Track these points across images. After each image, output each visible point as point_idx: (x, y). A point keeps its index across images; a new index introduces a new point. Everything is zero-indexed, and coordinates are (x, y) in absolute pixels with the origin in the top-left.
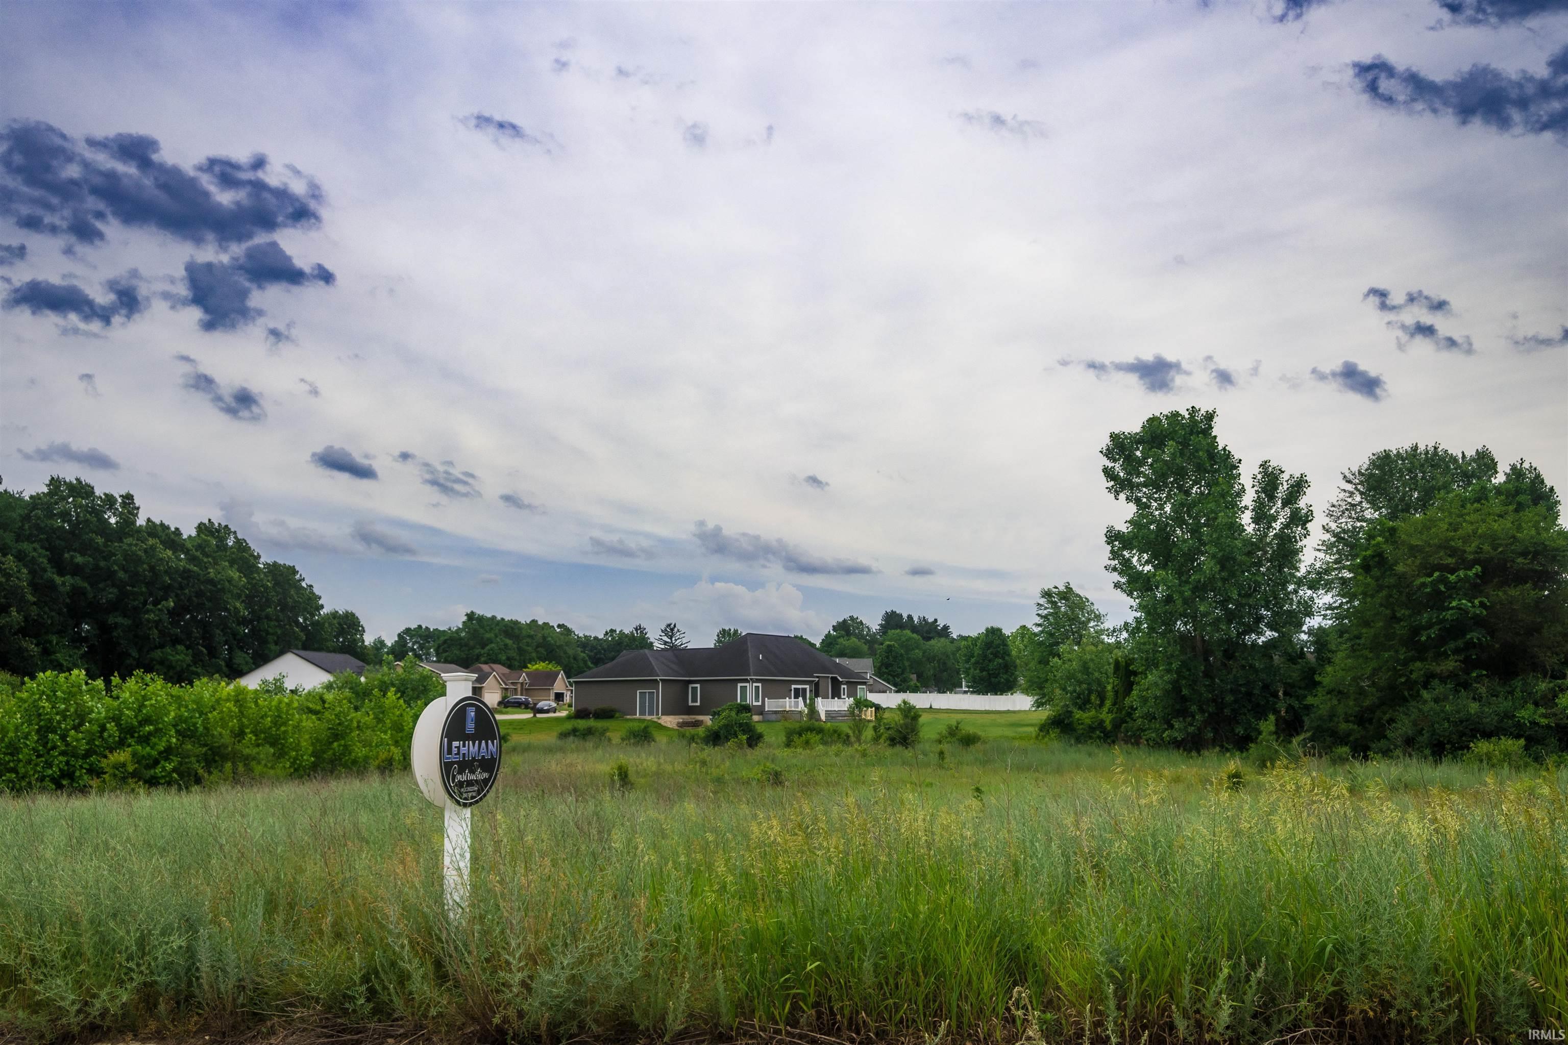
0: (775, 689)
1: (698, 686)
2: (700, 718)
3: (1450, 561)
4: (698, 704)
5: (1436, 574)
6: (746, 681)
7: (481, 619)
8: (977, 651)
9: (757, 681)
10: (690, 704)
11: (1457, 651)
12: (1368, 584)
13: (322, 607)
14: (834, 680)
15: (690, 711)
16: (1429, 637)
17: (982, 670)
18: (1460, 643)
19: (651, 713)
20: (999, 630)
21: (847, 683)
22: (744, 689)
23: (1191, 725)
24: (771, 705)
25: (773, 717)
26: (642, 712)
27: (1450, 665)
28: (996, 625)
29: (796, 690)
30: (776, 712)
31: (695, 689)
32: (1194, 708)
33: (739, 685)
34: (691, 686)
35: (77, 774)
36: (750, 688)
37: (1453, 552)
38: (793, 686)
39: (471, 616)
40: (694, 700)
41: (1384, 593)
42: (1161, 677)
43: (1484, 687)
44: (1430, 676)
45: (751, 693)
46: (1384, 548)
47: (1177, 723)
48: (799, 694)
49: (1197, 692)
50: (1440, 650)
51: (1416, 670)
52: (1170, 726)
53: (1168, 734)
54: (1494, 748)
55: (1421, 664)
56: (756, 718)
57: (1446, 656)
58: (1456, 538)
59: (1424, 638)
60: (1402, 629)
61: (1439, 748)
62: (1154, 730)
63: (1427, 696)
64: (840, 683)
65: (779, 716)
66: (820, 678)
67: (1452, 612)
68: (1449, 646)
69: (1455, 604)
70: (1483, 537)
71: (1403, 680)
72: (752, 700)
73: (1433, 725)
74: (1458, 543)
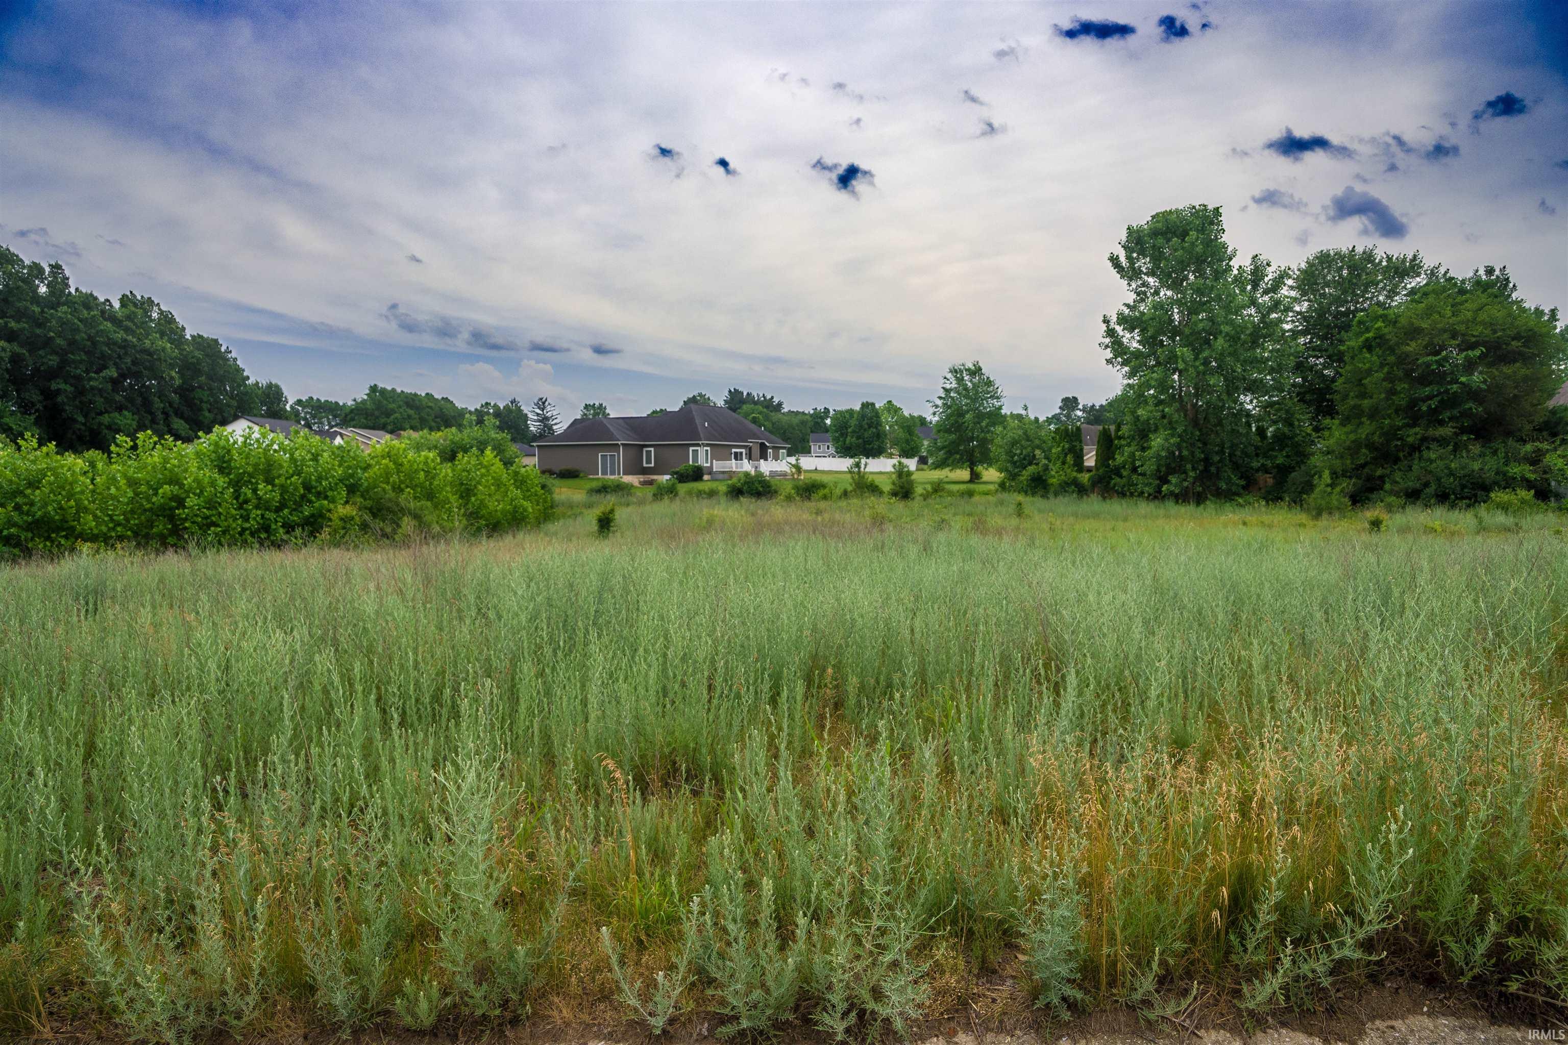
0: (720, 452)
1: (652, 449)
2: (655, 477)
3: (1454, 343)
4: (652, 465)
5: (1445, 354)
6: (698, 445)
7: (383, 391)
8: (853, 422)
9: (707, 445)
10: (644, 465)
12: (1375, 363)
13: (248, 378)
15: (644, 471)
17: (858, 438)
19: (613, 473)
20: (873, 405)
21: (773, 448)
22: (695, 453)
23: (1185, 480)
24: (718, 466)
25: (721, 476)
26: (604, 472)
27: (1447, 431)
28: (870, 401)
29: (736, 453)
30: (723, 472)
31: (649, 453)
32: (1189, 466)
33: (691, 449)
34: (645, 450)
35: (273, 526)
36: (702, 451)
37: (1454, 335)
38: (734, 450)
39: (374, 389)
40: (649, 461)
42: (1166, 440)
43: (1476, 449)
44: (1424, 439)
45: (701, 456)
46: (1386, 330)
47: (1173, 479)
48: (738, 457)
49: (1192, 453)
50: (1434, 418)
51: (1413, 435)
52: (1167, 482)
53: (1164, 488)
54: (1513, 497)
55: (1417, 429)
56: (706, 477)
57: (1441, 423)
58: (1459, 323)
59: (1424, 408)
60: (1401, 400)
61: (1443, 498)
62: (1146, 485)
63: (1433, 456)
64: (768, 447)
65: (726, 476)
66: (751, 443)
67: (1455, 386)
68: (1446, 415)
69: (1463, 379)
70: (1483, 323)
71: (1399, 443)
72: (703, 462)
73: (1439, 479)
74: (1462, 328)
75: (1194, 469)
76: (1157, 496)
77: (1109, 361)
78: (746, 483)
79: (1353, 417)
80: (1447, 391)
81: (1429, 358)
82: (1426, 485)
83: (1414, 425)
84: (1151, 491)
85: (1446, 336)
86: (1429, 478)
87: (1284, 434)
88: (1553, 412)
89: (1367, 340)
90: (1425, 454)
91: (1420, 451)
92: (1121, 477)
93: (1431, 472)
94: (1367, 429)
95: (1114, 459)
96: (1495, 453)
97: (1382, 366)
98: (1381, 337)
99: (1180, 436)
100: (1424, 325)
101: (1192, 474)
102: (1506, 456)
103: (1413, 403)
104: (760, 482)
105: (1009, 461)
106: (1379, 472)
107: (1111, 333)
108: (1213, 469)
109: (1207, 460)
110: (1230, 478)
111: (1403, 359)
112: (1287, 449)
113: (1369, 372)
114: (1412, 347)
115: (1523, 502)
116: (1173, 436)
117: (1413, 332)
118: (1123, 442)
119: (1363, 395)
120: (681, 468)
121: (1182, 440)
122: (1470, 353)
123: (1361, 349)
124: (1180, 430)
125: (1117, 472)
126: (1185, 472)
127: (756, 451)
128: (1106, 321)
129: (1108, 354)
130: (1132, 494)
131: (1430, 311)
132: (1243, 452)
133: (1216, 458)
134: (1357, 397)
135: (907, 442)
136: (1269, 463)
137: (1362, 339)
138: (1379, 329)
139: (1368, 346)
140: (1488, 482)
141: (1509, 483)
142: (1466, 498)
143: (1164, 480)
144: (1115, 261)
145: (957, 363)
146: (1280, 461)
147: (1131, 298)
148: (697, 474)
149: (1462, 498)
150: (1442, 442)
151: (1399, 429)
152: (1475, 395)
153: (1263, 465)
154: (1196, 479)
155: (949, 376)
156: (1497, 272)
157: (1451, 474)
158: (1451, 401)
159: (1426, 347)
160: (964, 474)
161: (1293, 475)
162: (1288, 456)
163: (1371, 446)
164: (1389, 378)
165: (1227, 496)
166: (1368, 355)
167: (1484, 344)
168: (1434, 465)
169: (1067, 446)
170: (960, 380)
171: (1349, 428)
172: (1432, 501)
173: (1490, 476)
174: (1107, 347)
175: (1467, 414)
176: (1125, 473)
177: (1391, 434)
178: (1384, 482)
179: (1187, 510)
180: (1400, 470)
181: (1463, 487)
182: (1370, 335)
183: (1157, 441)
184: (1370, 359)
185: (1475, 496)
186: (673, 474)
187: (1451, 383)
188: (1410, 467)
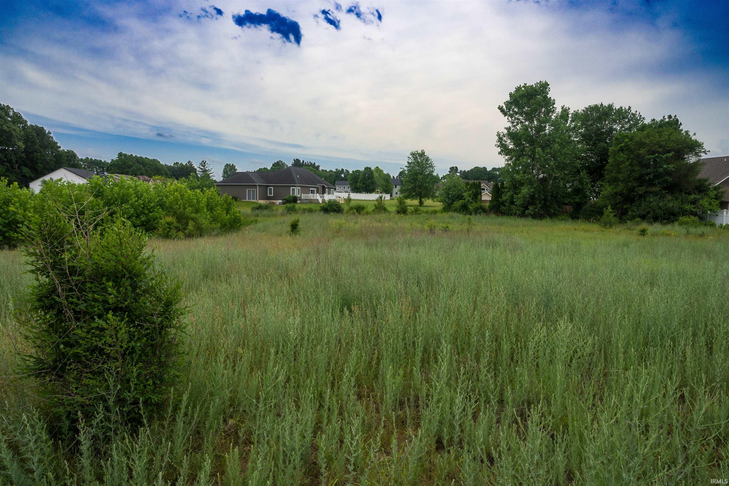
0: (305, 190)
1: (272, 188)
2: (273, 201)
3: (660, 150)
4: (272, 195)
5: (657, 155)
6: (295, 186)
7: (125, 155)
8: (361, 176)
9: (299, 186)
10: (269, 195)
11: (659, 183)
12: (625, 158)
14: (323, 187)
15: (269, 198)
16: (650, 178)
17: (363, 184)
18: (660, 180)
19: (253, 199)
20: (370, 168)
21: (328, 188)
22: (293, 190)
23: (536, 208)
24: (304, 196)
25: (305, 201)
26: (249, 198)
27: (656, 189)
28: (369, 166)
29: (312, 190)
30: (307, 199)
31: (270, 189)
32: (538, 202)
33: (291, 188)
34: (269, 188)
36: (296, 189)
37: (660, 147)
40: (271, 193)
41: (630, 161)
43: (669, 197)
44: (646, 192)
45: (296, 191)
46: (629, 143)
47: (531, 208)
48: (313, 192)
49: (539, 196)
50: (651, 183)
51: (641, 190)
52: (528, 209)
53: (527, 212)
54: (689, 219)
55: (643, 188)
56: (298, 202)
57: (655, 185)
58: (662, 141)
59: (647, 178)
60: (636, 175)
61: (655, 219)
62: (517, 210)
63: (652, 200)
64: (326, 188)
65: (308, 201)
66: (319, 186)
67: (661, 169)
68: (656, 182)
69: (665, 166)
70: (673, 141)
71: (635, 193)
72: (296, 194)
73: (654, 210)
74: (664, 143)
75: (540, 203)
76: (523, 215)
77: (500, 153)
78: (329, 206)
79: (614, 181)
80: (657, 171)
81: (650, 156)
82: (649, 213)
83: (641, 186)
84: (520, 213)
85: (657, 146)
86: (649, 209)
87: (579, 188)
88: (699, 181)
89: (621, 147)
90: (647, 199)
91: (645, 198)
92: (505, 206)
93: (650, 207)
94: (621, 187)
95: (502, 198)
96: (677, 199)
97: (628, 159)
98: (627, 146)
99: (535, 188)
100: (647, 142)
101: (539, 205)
102: (682, 201)
103: (641, 177)
104: (336, 205)
105: (446, 197)
106: (625, 207)
107: (500, 140)
108: (548, 203)
109: (545, 200)
110: (555, 208)
111: (638, 156)
112: (580, 195)
113: (623, 162)
114: (642, 151)
115: (693, 221)
116: (531, 188)
117: (641, 144)
118: (506, 190)
119: (618, 172)
120: (287, 197)
121: (536, 190)
122: (668, 154)
123: (619, 151)
124: (535, 185)
125: (503, 204)
126: (536, 205)
127: (321, 190)
128: (498, 134)
129: (498, 150)
130: (511, 215)
131: (648, 136)
132: (561, 196)
133: (550, 198)
134: (616, 173)
135: (386, 186)
136: (572, 201)
137: (618, 147)
138: (626, 142)
139: (621, 150)
140: (676, 212)
141: (684, 213)
142: (666, 219)
143: (526, 208)
144: (501, 108)
145: (414, 150)
146: (577, 200)
147: (509, 125)
148: (295, 200)
149: (664, 219)
150: (655, 194)
151: (635, 187)
152: (668, 173)
153: (569, 202)
154: (541, 208)
155: (410, 156)
156: (673, 117)
157: (660, 208)
158: (657, 176)
159: (648, 151)
160: (416, 202)
161: (585, 206)
162: (580, 198)
163: (621, 194)
164: (631, 164)
165: (552, 216)
166: (622, 155)
167: (674, 150)
168: (652, 204)
169: (474, 191)
170: (415, 159)
171: (612, 187)
172: (652, 220)
173: (676, 210)
174: (498, 147)
175: (666, 181)
176: (507, 204)
177: (632, 190)
178: (628, 212)
179: (535, 222)
180: (635, 206)
181: (665, 214)
182: (623, 145)
183: (525, 190)
184: (622, 156)
185: (670, 218)
186: (283, 200)
187: (659, 168)
188: (640, 205)
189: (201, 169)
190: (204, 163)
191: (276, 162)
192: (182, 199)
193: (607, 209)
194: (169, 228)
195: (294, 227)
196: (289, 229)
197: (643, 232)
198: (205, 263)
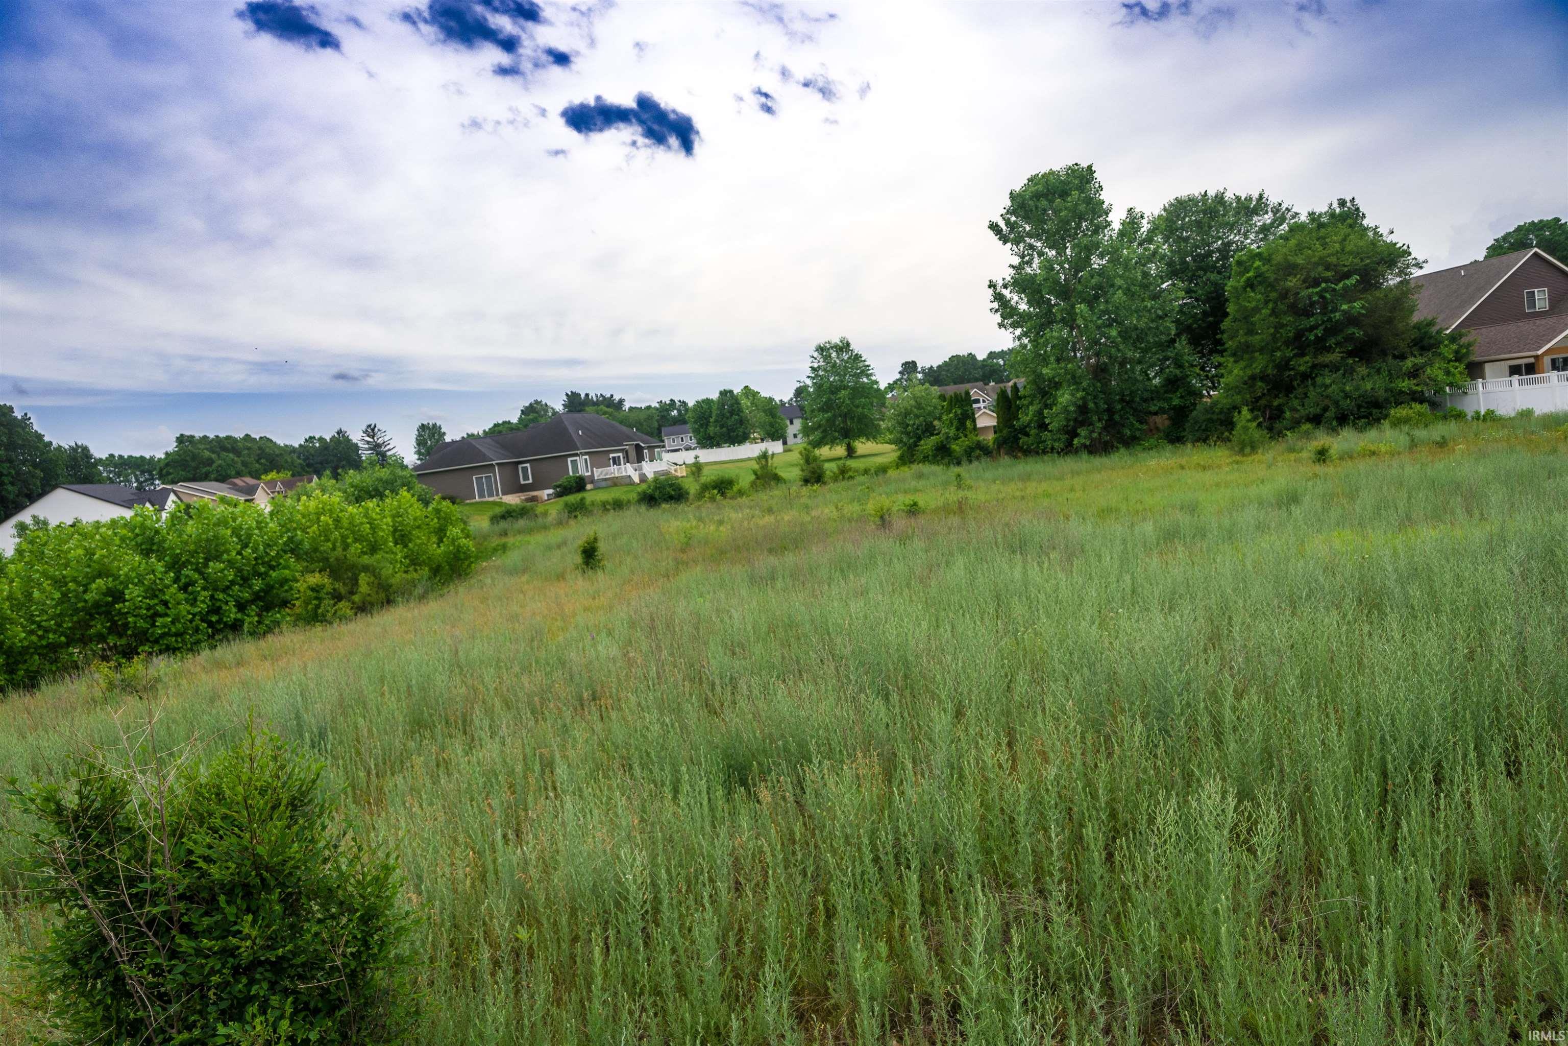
0: (599, 459)
1: (528, 465)
2: (536, 493)
3: (1329, 274)
4: (531, 481)
5: (1323, 285)
6: (577, 455)
8: (715, 412)
9: (586, 454)
10: (522, 482)
11: (1338, 344)
12: (1259, 300)
15: (523, 489)
16: (1316, 336)
17: (722, 426)
18: (1339, 338)
19: (491, 495)
20: (731, 392)
21: (649, 448)
22: (574, 463)
23: (1093, 431)
24: (599, 474)
25: (604, 484)
26: (481, 495)
27: (1334, 357)
28: (727, 388)
29: (614, 458)
30: (606, 480)
31: (525, 469)
32: (1095, 418)
33: (569, 459)
34: (520, 466)
36: (581, 461)
37: (1328, 267)
38: (611, 455)
40: (526, 477)
41: (1271, 305)
42: (1073, 395)
43: (1362, 370)
44: (1314, 366)
45: (580, 465)
46: (1264, 269)
47: (1083, 432)
48: (616, 461)
49: (1095, 403)
50: (1321, 346)
51: (1303, 364)
52: (1077, 435)
53: (1076, 441)
54: (1410, 412)
55: (1307, 358)
56: (589, 487)
57: (1329, 349)
58: (1329, 256)
59: (1312, 338)
60: (1288, 333)
61: (1343, 420)
62: (1055, 440)
63: (1328, 381)
64: (643, 448)
65: (609, 483)
66: (628, 446)
67: (1337, 314)
68: (1332, 341)
69: (1345, 307)
70: (1350, 253)
71: (1292, 373)
72: (583, 471)
73: (1336, 403)
74: (1333, 260)
75: (1100, 420)
76: (1068, 449)
77: (1001, 325)
78: (656, 488)
79: (1244, 352)
80: (1330, 319)
81: (1310, 290)
82: (1326, 409)
83: (1303, 355)
84: (1062, 445)
85: (1320, 268)
86: (1327, 402)
87: (1176, 376)
88: (1417, 327)
89: (1248, 279)
90: (1319, 380)
91: (1313, 379)
92: (1027, 435)
93: (1327, 397)
94: (1260, 363)
95: (1018, 419)
96: (1378, 371)
97: (1266, 303)
98: (1259, 275)
99: (1084, 390)
100: (1300, 260)
101: (1099, 425)
102: (1390, 374)
103: (1299, 335)
104: (671, 485)
105: (902, 433)
106: (1276, 403)
107: (998, 297)
108: (1117, 417)
109: (1110, 411)
110: (1132, 425)
111: (1284, 295)
112: (1181, 390)
113: (1256, 310)
114: (1292, 282)
115: (1420, 414)
116: (1078, 390)
117: (1290, 269)
118: (1025, 402)
119: (1251, 332)
120: (562, 481)
121: (1088, 394)
122: (1347, 282)
123: (1245, 288)
124: (1085, 384)
125: (1024, 431)
126: (1091, 424)
127: (633, 454)
128: (992, 285)
129: (998, 318)
130: (1044, 452)
131: (1300, 248)
132: (1142, 399)
133: (1119, 407)
134: (1246, 334)
135: (772, 425)
136: (1166, 405)
137: (1243, 279)
138: (1258, 268)
139: (1250, 284)
140: (1381, 399)
141: (1399, 398)
142: (1364, 417)
143: (1074, 434)
144: (994, 227)
145: (822, 341)
146: (1176, 402)
147: (1016, 261)
148: (580, 485)
149: (1359, 418)
150: (1334, 368)
151: (1290, 359)
152: (1352, 320)
153: (1160, 408)
154: (1105, 428)
155: (816, 354)
156: (1348, 204)
157: (1347, 396)
158: (1333, 329)
159: (1304, 281)
160: (840, 450)
161: (1194, 413)
162: (1182, 397)
163: (1264, 378)
164: (1274, 313)
165: (1130, 442)
166: (1252, 294)
167: (1355, 272)
168: (1330, 389)
169: (959, 412)
170: (827, 358)
171: (1242, 364)
172: (1334, 423)
173: (1382, 394)
174: (997, 311)
175: (1350, 338)
176: (1033, 432)
177: (1284, 365)
178: (1283, 412)
179: (1098, 461)
180: (1296, 398)
181: (1359, 407)
182: (1251, 274)
183: (1064, 397)
184: (1255, 297)
185: (1371, 414)
186: (555, 488)
187: (1332, 311)
188: (1306, 394)
189: (368, 442)
190: (373, 430)
191: (527, 404)
192: (336, 528)
193: (1240, 412)
194: (316, 598)
195: (590, 554)
196: (579, 559)
197: (1322, 455)
198: (410, 693)
